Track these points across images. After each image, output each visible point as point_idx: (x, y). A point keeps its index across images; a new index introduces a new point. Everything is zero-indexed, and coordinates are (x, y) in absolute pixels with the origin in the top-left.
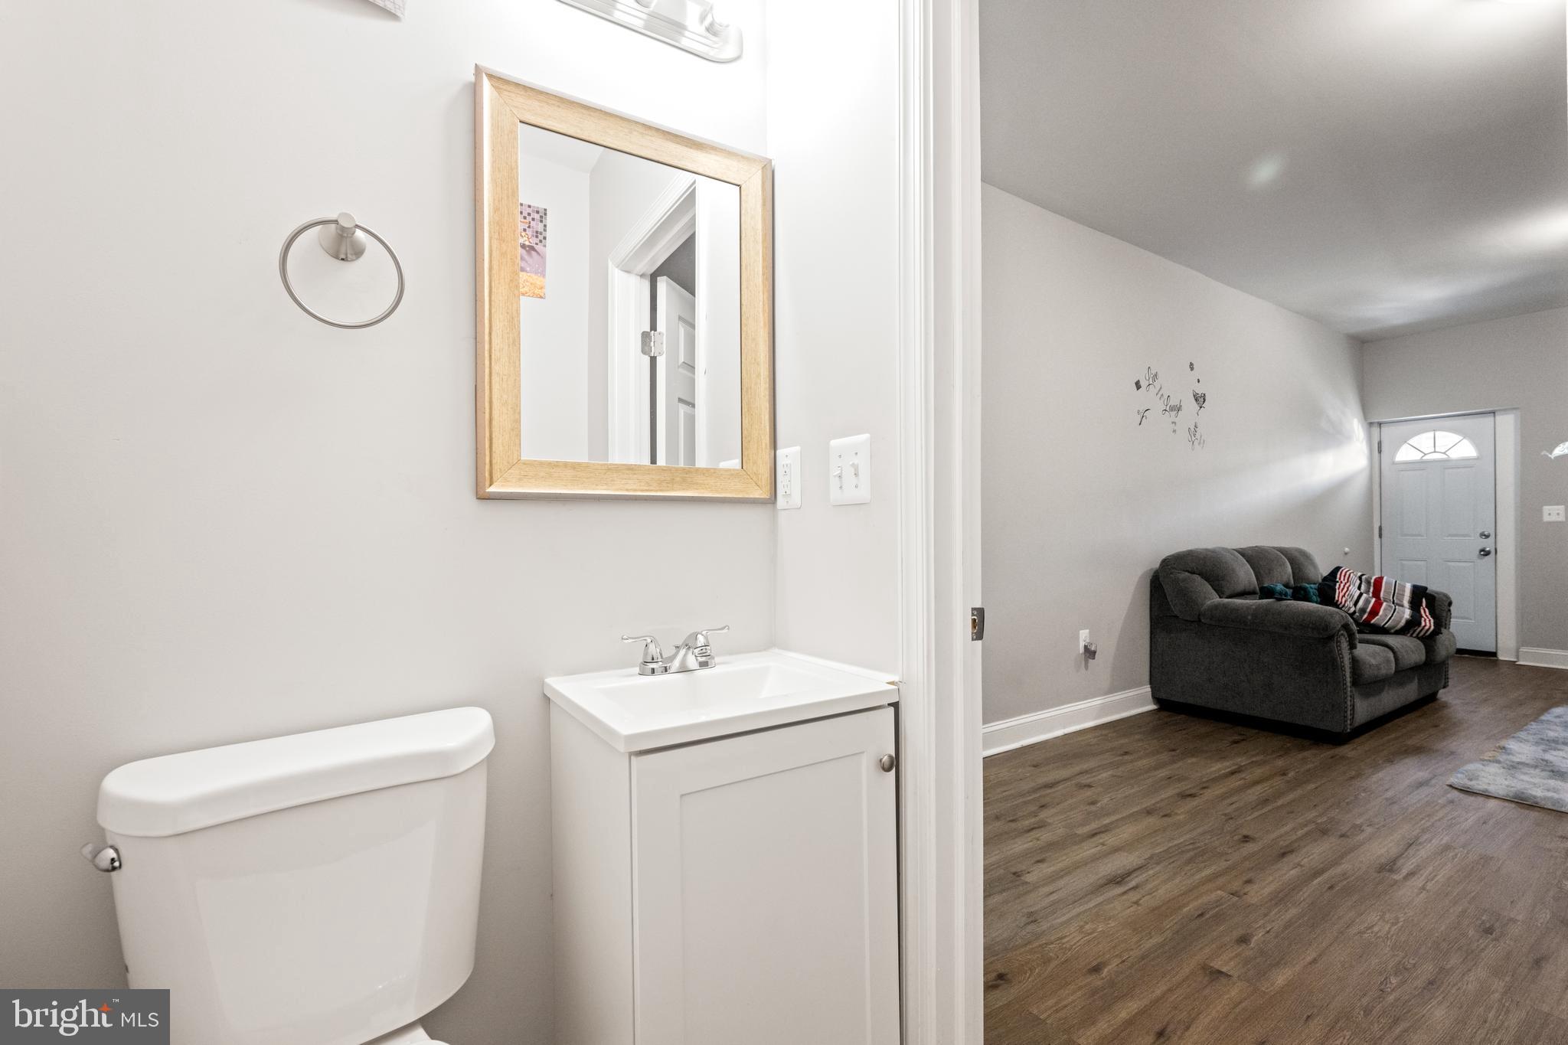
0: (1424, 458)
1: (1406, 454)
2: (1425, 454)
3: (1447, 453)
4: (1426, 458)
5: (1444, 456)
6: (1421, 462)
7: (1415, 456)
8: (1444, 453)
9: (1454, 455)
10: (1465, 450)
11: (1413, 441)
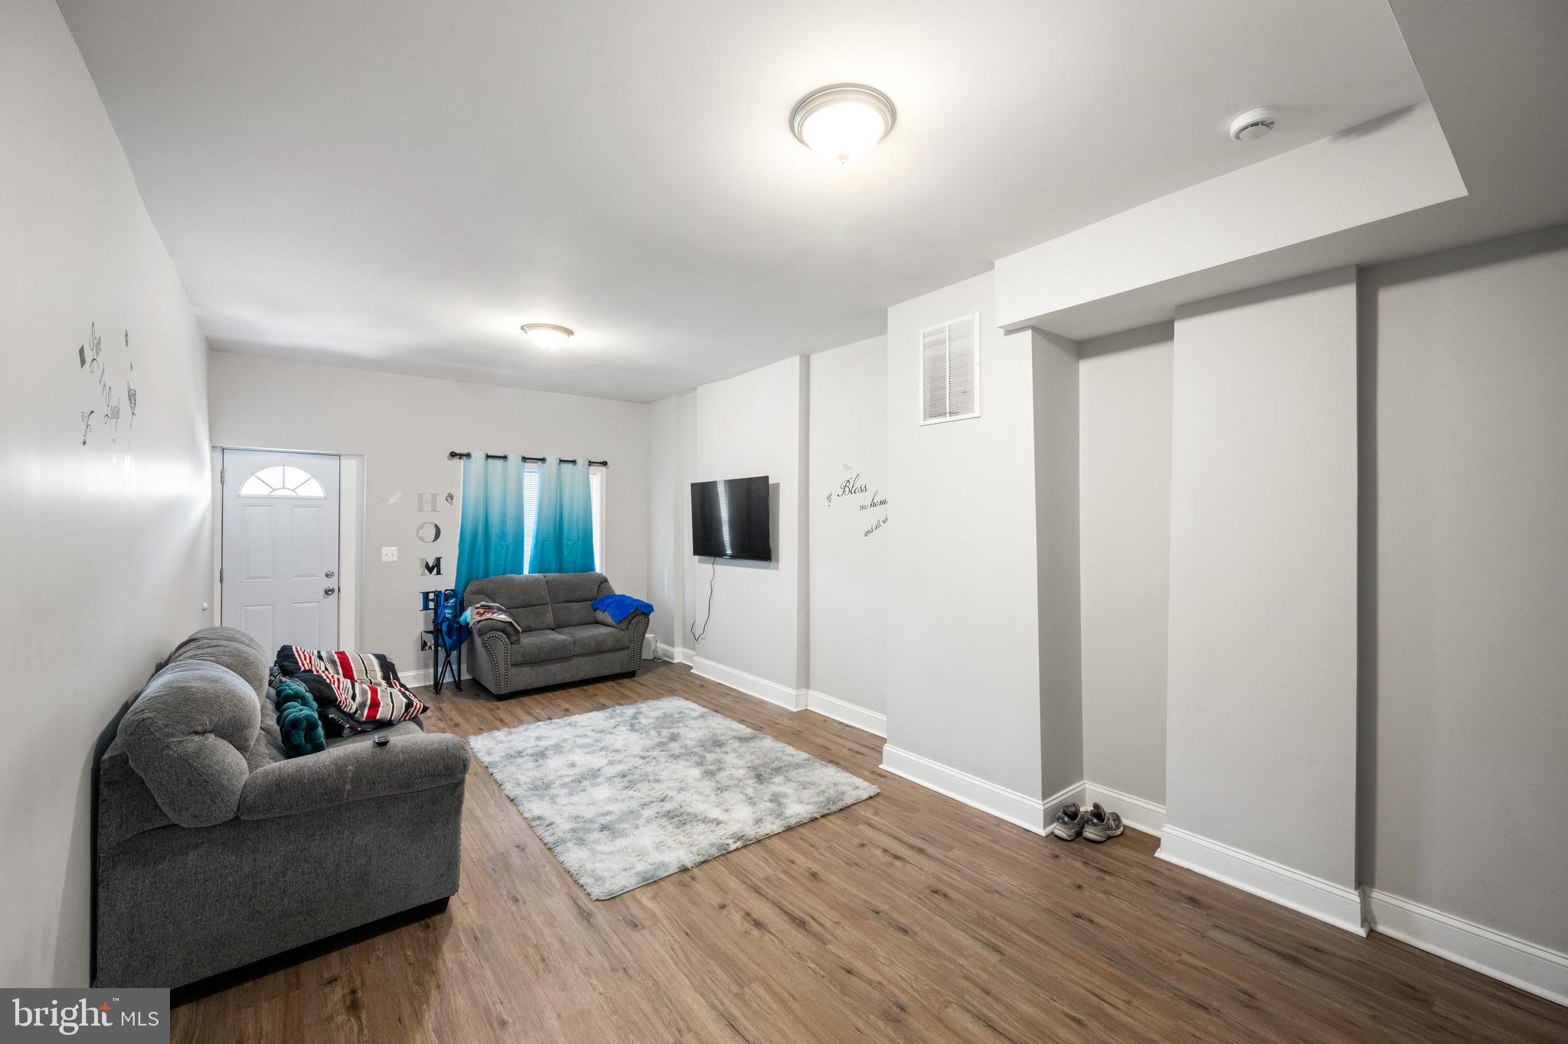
0: (272, 494)
1: (252, 487)
2: (274, 490)
3: (296, 491)
4: (275, 493)
5: (293, 494)
6: (269, 498)
7: (265, 491)
8: (293, 490)
9: (303, 492)
10: (314, 489)
11: (262, 474)
